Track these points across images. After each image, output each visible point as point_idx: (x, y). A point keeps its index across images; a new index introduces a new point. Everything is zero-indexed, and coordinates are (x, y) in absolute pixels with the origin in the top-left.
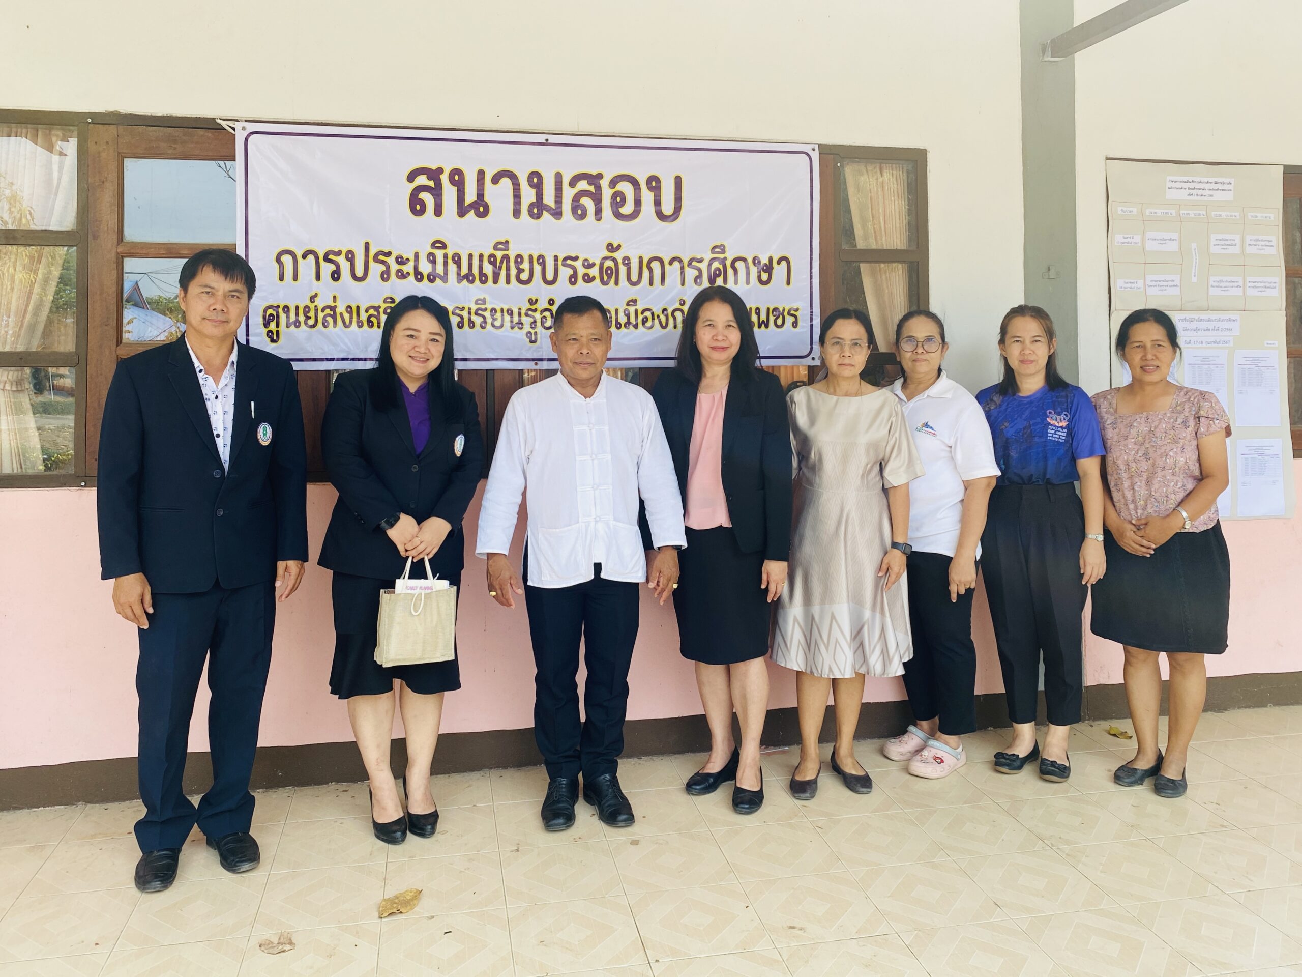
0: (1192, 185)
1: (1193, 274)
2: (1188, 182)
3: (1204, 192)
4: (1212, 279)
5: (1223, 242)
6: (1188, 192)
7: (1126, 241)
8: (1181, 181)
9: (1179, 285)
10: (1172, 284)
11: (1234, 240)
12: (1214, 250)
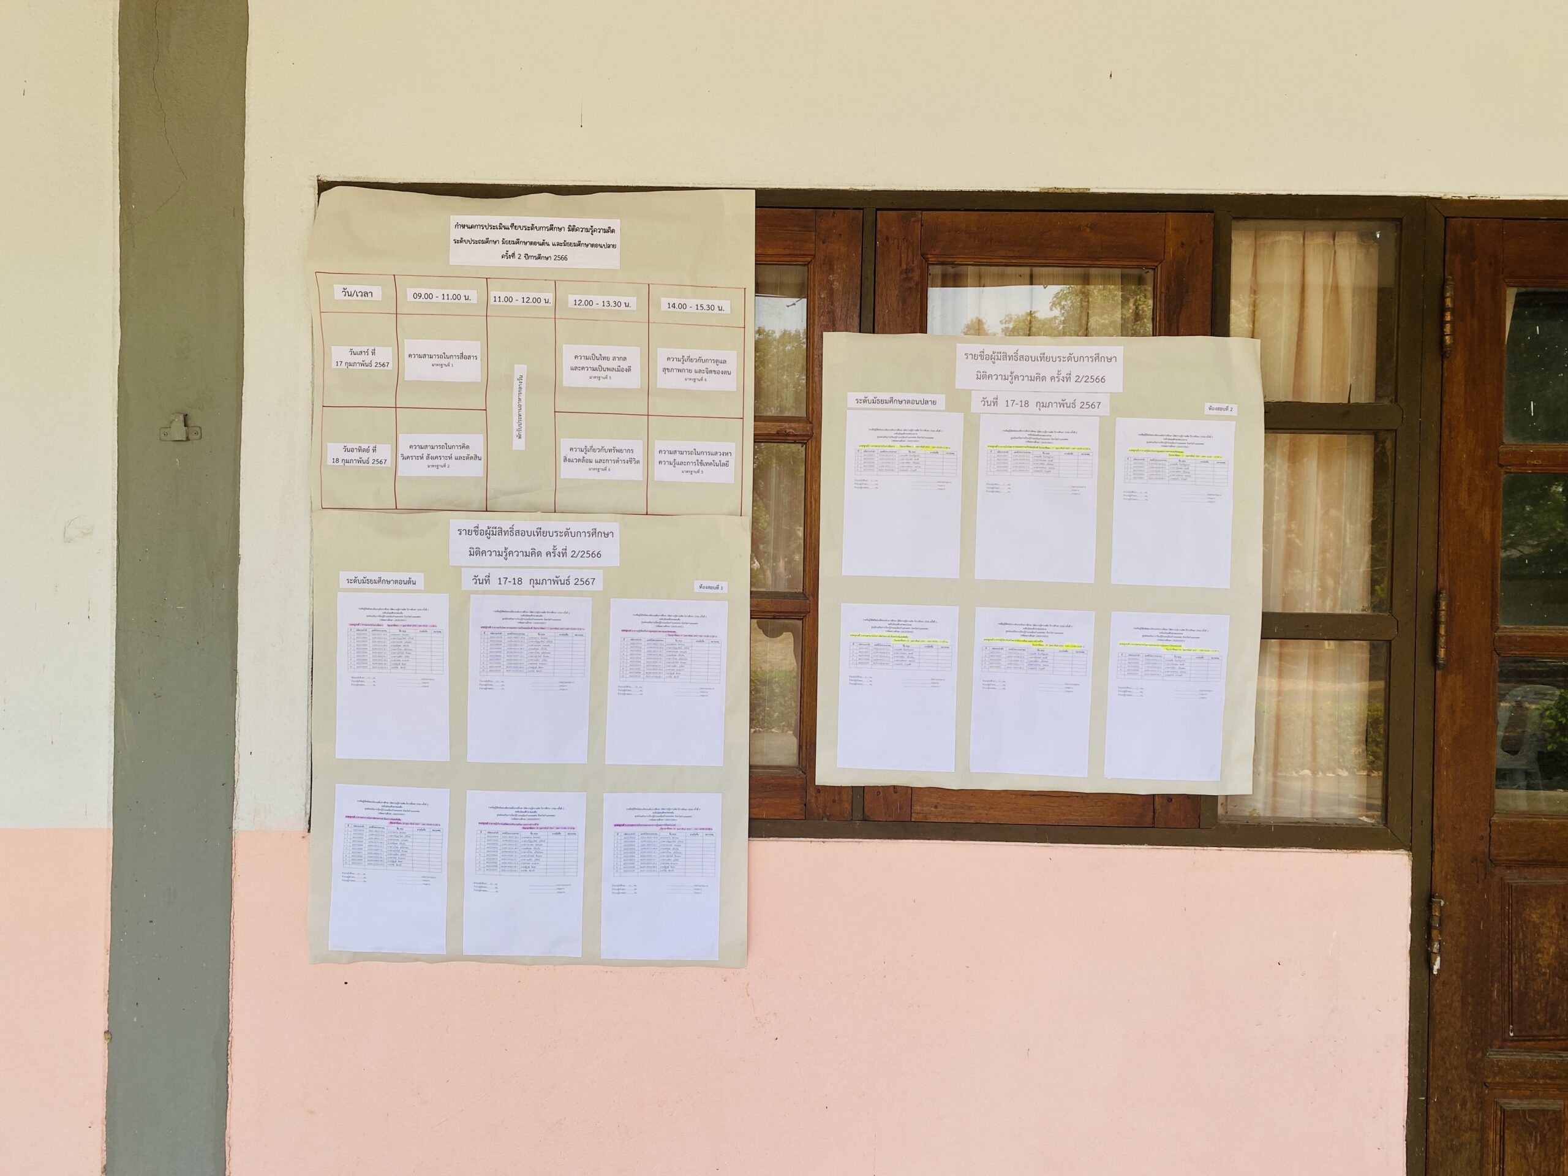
0: (512, 235)
1: (515, 433)
2: (501, 227)
3: (544, 251)
4: (565, 444)
5: (595, 364)
6: (502, 249)
7: (358, 359)
8: (483, 227)
9: (481, 454)
10: (464, 453)
11: (625, 359)
12: (570, 379)
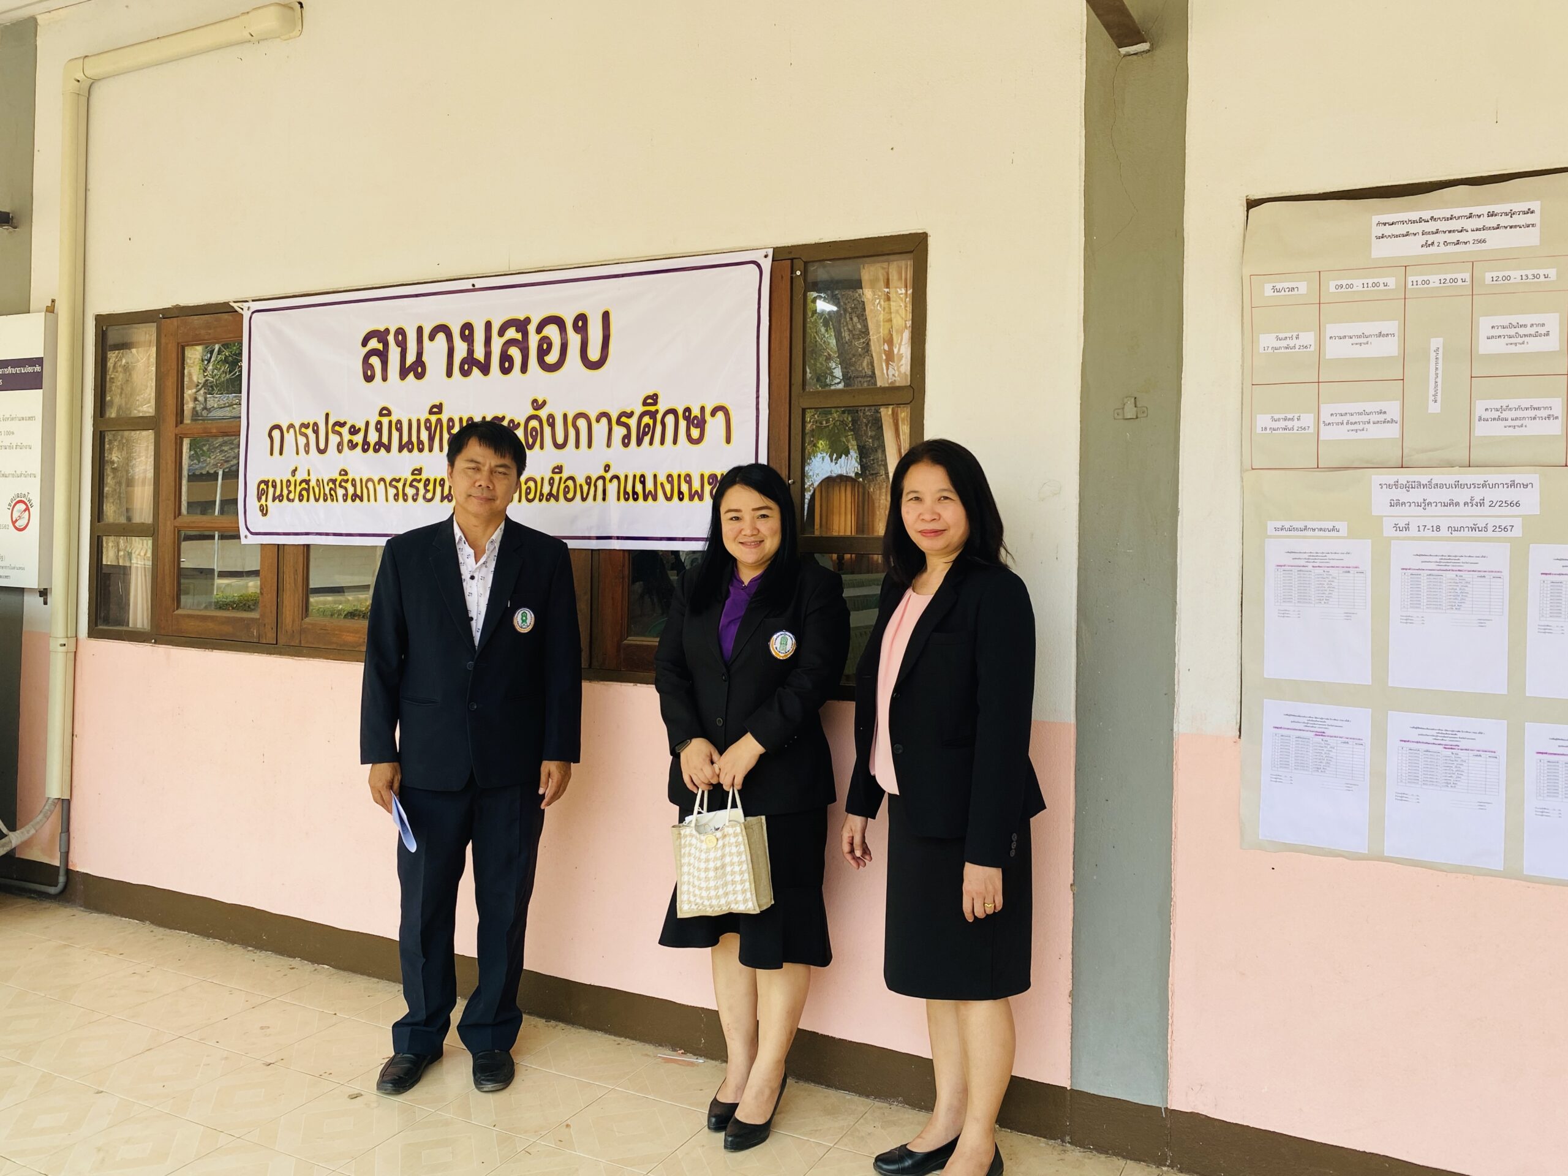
0: (1431, 226)
1: (1431, 398)
2: (1421, 220)
3: (1462, 237)
4: (1480, 408)
6: (1422, 239)
7: (1284, 343)
8: (1403, 222)
9: (1397, 418)
10: (1382, 417)
12: (1486, 347)
